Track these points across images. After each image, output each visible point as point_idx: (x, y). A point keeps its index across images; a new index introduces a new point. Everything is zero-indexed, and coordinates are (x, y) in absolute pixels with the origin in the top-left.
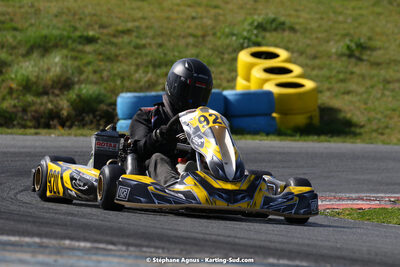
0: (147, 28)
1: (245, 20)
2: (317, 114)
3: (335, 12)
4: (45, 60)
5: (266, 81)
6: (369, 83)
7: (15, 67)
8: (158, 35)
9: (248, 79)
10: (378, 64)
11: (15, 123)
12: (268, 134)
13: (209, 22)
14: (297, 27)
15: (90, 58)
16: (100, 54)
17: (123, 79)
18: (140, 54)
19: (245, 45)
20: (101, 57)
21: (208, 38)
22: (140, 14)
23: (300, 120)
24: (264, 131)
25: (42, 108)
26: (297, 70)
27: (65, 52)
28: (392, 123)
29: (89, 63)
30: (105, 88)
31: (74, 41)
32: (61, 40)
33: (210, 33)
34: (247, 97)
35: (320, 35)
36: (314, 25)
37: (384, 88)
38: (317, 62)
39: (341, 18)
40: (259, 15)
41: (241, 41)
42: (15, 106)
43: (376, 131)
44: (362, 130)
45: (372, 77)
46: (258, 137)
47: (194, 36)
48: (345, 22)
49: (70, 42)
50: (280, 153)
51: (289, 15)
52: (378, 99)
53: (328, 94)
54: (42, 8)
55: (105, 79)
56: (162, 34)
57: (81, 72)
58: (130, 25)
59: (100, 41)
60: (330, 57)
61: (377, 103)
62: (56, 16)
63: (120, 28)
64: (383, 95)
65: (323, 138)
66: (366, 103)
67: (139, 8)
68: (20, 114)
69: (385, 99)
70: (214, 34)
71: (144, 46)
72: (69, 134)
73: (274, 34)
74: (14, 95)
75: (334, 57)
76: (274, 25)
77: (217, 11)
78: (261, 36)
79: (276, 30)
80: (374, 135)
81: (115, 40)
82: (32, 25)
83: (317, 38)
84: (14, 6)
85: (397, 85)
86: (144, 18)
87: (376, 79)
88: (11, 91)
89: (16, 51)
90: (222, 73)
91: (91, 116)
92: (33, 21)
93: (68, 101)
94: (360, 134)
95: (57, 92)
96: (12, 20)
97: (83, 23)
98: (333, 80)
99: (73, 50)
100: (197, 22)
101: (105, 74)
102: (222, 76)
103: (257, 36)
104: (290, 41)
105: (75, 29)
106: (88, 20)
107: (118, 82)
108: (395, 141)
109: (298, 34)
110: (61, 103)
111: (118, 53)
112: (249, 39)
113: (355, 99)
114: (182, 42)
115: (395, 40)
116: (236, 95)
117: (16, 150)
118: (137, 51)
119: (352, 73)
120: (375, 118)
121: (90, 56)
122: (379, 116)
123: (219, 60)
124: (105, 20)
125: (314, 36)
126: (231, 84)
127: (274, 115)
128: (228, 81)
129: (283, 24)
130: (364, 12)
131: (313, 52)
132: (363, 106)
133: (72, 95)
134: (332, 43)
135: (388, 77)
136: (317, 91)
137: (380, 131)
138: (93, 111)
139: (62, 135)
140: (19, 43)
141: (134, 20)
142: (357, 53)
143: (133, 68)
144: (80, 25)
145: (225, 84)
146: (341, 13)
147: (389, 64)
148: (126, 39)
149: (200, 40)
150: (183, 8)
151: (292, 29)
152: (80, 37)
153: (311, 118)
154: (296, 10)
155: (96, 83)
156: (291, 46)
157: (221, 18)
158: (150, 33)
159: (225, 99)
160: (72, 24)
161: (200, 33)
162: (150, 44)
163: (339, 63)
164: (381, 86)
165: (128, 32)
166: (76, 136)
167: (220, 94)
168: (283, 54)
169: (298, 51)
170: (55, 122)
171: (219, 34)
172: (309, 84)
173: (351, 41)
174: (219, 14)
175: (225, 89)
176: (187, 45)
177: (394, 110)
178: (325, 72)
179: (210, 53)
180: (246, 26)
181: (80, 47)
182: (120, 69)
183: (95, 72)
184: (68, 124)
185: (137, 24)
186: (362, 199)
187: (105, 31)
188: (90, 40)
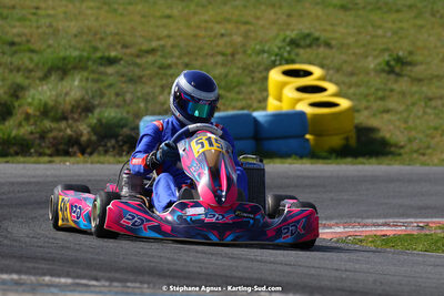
0: (173, 46)
1: (278, 35)
2: (353, 135)
3: (373, 26)
4: (64, 83)
5: (299, 100)
6: (409, 100)
7: (32, 92)
8: (185, 55)
9: (279, 99)
10: (420, 80)
11: (32, 150)
12: (301, 157)
13: (238, 39)
14: (333, 43)
15: (111, 80)
16: (123, 76)
17: (147, 101)
18: (165, 75)
19: (278, 63)
20: (124, 79)
21: (237, 57)
22: (166, 33)
23: (336, 141)
24: (296, 154)
25: (61, 134)
26: (331, 88)
27: (86, 74)
28: (433, 142)
29: (110, 86)
30: (128, 112)
31: (94, 62)
32: (80, 61)
33: (240, 50)
34: (279, 118)
35: (357, 51)
36: (351, 40)
37: (426, 106)
38: (354, 79)
39: (380, 32)
40: (293, 30)
41: (273, 58)
42: (32, 133)
43: (416, 151)
44: (402, 151)
45: (412, 95)
46: (289, 160)
47: (223, 54)
48: (384, 36)
49: (90, 63)
50: (308, 177)
51: (325, 30)
52: (419, 118)
53: (366, 113)
54: (60, 27)
55: (128, 101)
56: (189, 53)
57: (102, 95)
58: (154, 44)
59: (122, 62)
60: (368, 74)
61: (418, 121)
62: (76, 36)
63: (144, 48)
64: (425, 113)
65: (361, 159)
66: (406, 122)
67: (164, 26)
68: (37, 142)
69: (426, 117)
70: (245, 52)
71: (170, 66)
72: (86, 162)
73: (308, 50)
74: (32, 121)
75: (372, 74)
76: (308, 42)
77: (248, 27)
78: (294, 52)
79: (310, 46)
80: (415, 155)
81: (138, 61)
82: (49, 46)
83: (354, 54)
84: (31, 26)
85: (439, 103)
86: (169, 36)
87: (417, 96)
88: (28, 117)
89: (33, 74)
90: (253, 93)
91: (113, 142)
92: (51, 42)
93: (89, 126)
94: (400, 155)
95: (76, 116)
96: (28, 41)
97: (104, 43)
98: (372, 98)
99: (93, 72)
100: (226, 39)
101: (128, 96)
102: (253, 97)
103: (289, 53)
104: (325, 58)
105: (96, 49)
106: (110, 39)
107: (142, 105)
108: (436, 161)
109: (334, 50)
110: (81, 128)
111: (141, 74)
112: (282, 56)
113: (393, 118)
114: (210, 61)
115: (438, 54)
116: (267, 116)
117: (26, 180)
118: (162, 71)
119: (392, 90)
120: (415, 139)
121: (111, 78)
122: (421, 136)
123: (249, 80)
124: (127, 38)
125: (351, 51)
126: (263, 105)
127: (308, 136)
128: (260, 102)
129: (317, 39)
130: (405, 25)
131: (350, 69)
132: (403, 126)
133: (93, 119)
134: (370, 59)
135: (430, 94)
136: (352, 110)
137: (421, 151)
138: (115, 136)
139: (78, 163)
140: (37, 65)
141: (159, 39)
142: (397, 69)
143: (158, 90)
144: (102, 45)
145: (255, 105)
146: (380, 27)
147: (431, 79)
148: (150, 59)
149: (230, 58)
150: (211, 25)
151: (328, 45)
152: (101, 58)
153: (347, 139)
154: (332, 25)
155: (118, 106)
156: (327, 62)
157: (252, 35)
158: (176, 53)
159: (255, 120)
160: (94, 44)
161: (229, 51)
162: (176, 64)
163: (378, 80)
164: (423, 104)
165: (152, 51)
166: (92, 163)
167: (249, 116)
168: (317, 71)
169: (333, 68)
170: (75, 149)
171: (249, 52)
172: (344, 104)
173: (390, 55)
174: (250, 31)
175: (255, 110)
176: (216, 64)
177: (436, 129)
178: (363, 90)
179: (240, 71)
180: (278, 42)
181: (102, 69)
182: (144, 91)
183: (117, 95)
184: (88, 150)
185: (162, 43)
186: (389, 225)
187: (128, 51)
188: (111, 61)
